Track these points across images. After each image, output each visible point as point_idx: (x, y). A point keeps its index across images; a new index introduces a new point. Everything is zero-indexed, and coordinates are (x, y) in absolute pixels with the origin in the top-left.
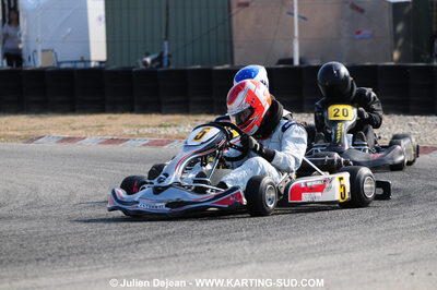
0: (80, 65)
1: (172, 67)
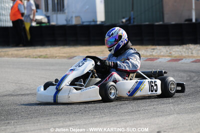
1: (135, 24)
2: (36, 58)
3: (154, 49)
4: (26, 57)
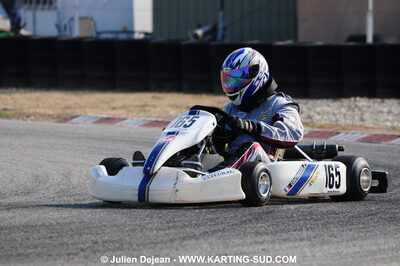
0: (123, 37)
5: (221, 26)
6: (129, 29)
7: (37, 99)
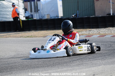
0: (56, 18)
1: (80, 17)
2: (26, 37)
3: (90, 31)
4: (21, 37)
5: (78, 14)
6: (58, 16)
7: (38, 33)
